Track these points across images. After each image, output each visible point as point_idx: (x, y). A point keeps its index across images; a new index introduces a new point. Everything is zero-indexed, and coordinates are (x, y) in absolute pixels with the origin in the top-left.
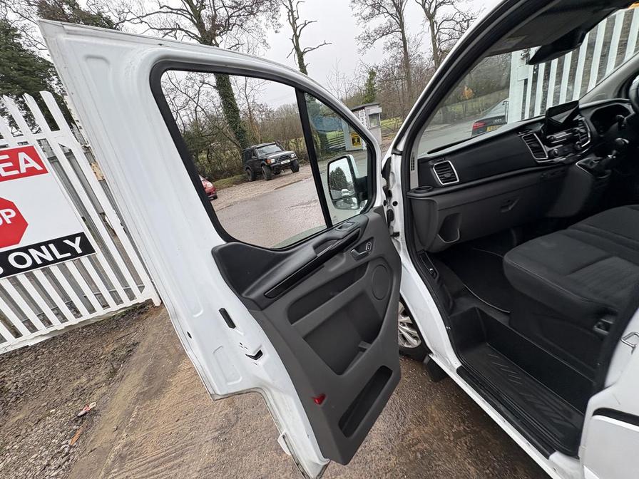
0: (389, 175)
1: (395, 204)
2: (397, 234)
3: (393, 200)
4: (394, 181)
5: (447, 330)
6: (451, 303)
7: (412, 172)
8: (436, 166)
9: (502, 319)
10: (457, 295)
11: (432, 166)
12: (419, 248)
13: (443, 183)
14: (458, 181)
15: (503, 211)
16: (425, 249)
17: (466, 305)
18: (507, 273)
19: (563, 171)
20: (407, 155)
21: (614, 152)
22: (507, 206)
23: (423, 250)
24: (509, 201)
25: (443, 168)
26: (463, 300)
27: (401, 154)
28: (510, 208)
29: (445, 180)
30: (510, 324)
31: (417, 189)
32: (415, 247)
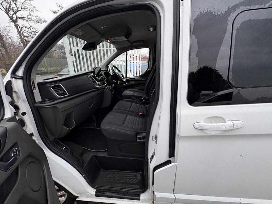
0: (12, 94)
1: (24, 114)
2: (32, 135)
3: (21, 111)
4: (18, 98)
5: (84, 177)
6: (81, 161)
7: (34, 91)
8: (52, 87)
9: (104, 155)
10: (81, 155)
11: (50, 87)
12: (51, 138)
13: (60, 96)
14: (68, 95)
15: (90, 108)
16: (56, 138)
17: (88, 157)
18: (104, 133)
19: (103, 90)
20: (27, 79)
21: (114, 84)
22: (90, 106)
23: (55, 138)
24: (91, 103)
25: (57, 88)
26: (85, 155)
27: (21, 78)
28: (92, 106)
29: (61, 95)
30: (109, 155)
31: (41, 101)
32: (48, 138)
